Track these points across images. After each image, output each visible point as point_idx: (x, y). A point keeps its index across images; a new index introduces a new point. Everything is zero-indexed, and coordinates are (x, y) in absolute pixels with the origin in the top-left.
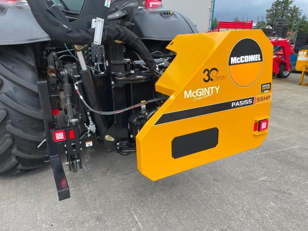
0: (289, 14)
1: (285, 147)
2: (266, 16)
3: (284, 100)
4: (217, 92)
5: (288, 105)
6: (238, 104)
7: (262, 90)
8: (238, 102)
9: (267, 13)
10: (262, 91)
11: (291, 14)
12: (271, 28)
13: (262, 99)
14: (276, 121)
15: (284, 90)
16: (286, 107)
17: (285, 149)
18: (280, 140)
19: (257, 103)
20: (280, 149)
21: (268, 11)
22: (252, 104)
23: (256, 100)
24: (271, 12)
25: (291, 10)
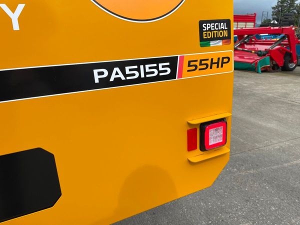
0: (295, 11)
1: (287, 161)
2: (272, 14)
3: (289, 94)
4: (16, 27)
5: (293, 100)
6: (117, 73)
7: (202, 39)
8: (116, 69)
9: (272, 10)
10: (204, 41)
11: (297, 11)
12: (276, 22)
13: (205, 65)
14: (276, 120)
15: (289, 83)
16: (290, 102)
17: (286, 165)
18: (279, 149)
19: (187, 76)
20: (278, 164)
21: (273, 8)
22: (172, 76)
23: (186, 67)
24: (277, 10)
25: (297, 6)
